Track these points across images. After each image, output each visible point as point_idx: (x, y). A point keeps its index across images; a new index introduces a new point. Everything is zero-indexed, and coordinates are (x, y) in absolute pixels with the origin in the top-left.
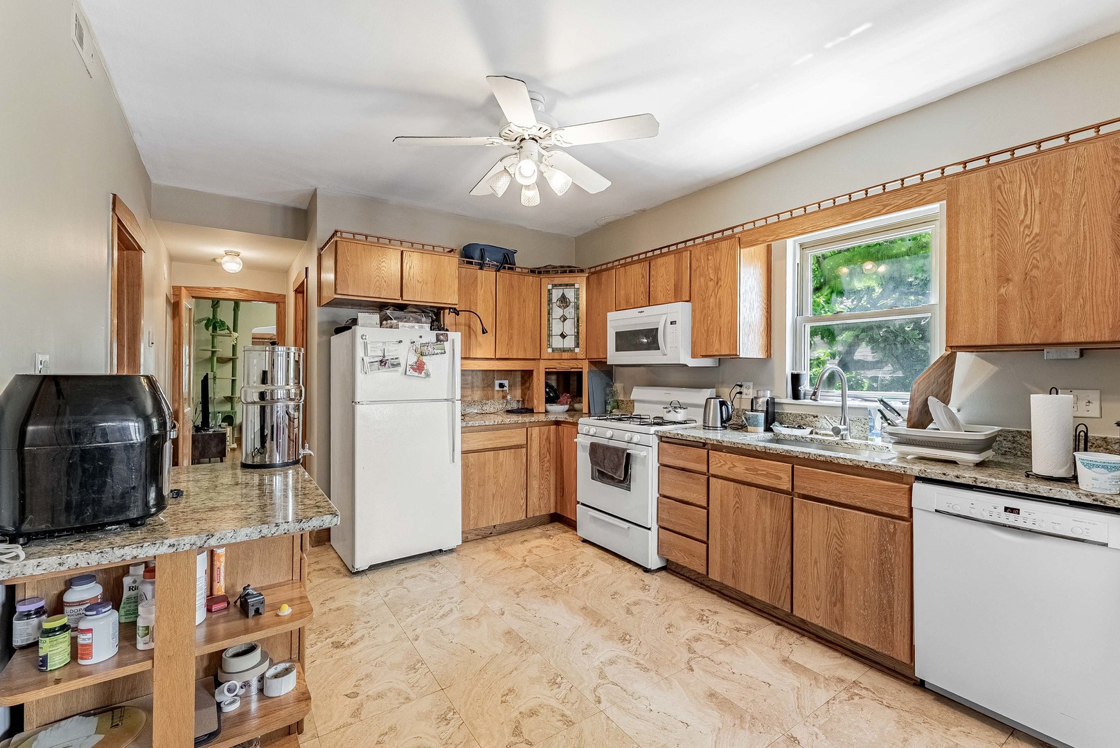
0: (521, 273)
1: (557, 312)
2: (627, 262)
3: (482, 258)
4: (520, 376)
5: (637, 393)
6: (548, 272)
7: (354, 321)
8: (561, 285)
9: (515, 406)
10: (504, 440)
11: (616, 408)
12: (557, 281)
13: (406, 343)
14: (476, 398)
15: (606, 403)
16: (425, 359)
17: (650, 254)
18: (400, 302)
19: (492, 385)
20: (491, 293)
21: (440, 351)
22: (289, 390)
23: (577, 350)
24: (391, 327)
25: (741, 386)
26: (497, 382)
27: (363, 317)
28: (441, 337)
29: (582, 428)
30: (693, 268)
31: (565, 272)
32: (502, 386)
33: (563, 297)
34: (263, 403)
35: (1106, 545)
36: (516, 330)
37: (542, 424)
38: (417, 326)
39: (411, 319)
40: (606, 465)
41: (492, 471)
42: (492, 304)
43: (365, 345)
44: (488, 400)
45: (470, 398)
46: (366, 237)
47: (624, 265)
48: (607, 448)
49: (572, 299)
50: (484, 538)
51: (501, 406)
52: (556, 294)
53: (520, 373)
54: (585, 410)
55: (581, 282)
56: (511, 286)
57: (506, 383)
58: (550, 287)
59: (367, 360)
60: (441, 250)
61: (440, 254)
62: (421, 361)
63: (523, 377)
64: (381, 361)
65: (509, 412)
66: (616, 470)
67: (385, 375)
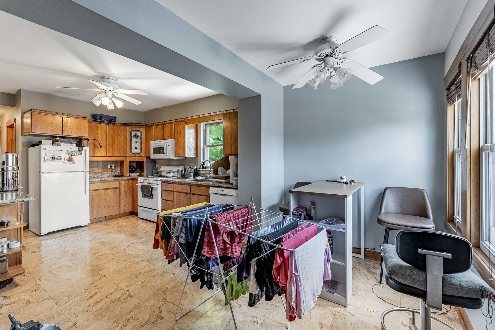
0: (119, 125)
1: (134, 140)
2: (157, 125)
3: (101, 119)
4: (119, 163)
5: (163, 168)
6: (130, 125)
7: (40, 142)
8: (135, 130)
9: (117, 174)
10: (109, 186)
11: (156, 173)
12: (133, 129)
13: (64, 151)
14: (99, 171)
15: (153, 172)
16: (72, 157)
17: (164, 123)
18: (62, 136)
19: (107, 166)
20: (105, 132)
21: (80, 154)
22: (13, 167)
23: (141, 154)
24: (58, 145)
25: (191, 165)
26: (109, 165)
27: (44, 141)
28: (80, 149)
29: (139, 180)
30: (175, 129)
31: (137, 125)
32: (111, 167)
33: (136, 135)
34: (3, 171)
35: (233, 195)
36: (116, 146)
37: (126, 180)
38: (69, 144)
39: (67, 142)
40: (146, 192)
41: (104, 197)
42: (105, 137)
43: (45, 152)
44: (105, 172)
45: (96, 171)
46: (46, 112)
47: (156, 125)
48: (146, 186)
49: (139, 135)
50: (101, 221)
51: (111, 174)
52: (133, 133)
53: (119, 162)
54: (145, 175)
55: (143, 130)
56: (114, 130)
57: (113, 166)
58: (131, 131)
59: (46, 157)
60: (81, 117)
61: (80, 118)
62: (71, 157)
63: (121, 163)
64: (53, 158)
65: (114, 176)
66: (148, 193)
67: (55, 163)
